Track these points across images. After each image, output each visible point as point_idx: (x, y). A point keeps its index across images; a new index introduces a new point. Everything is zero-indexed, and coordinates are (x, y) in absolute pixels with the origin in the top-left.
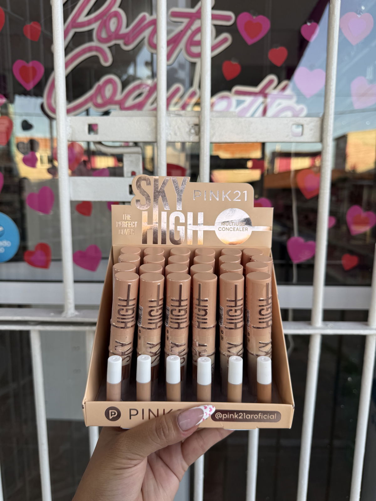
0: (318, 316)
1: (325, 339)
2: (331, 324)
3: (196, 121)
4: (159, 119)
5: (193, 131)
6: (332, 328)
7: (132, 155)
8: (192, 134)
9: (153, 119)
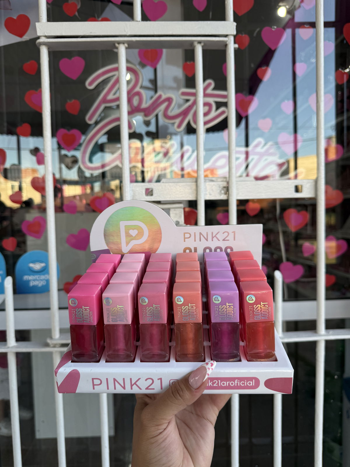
0: (322, 325)
1: (328, 343)
2: (331, 331)
3: (225, 184)
4: (199, 184)
5: (223, 192)
6: (333, 335)
7: (176, 209)
8: (222, 194)
9: (194, 184)
